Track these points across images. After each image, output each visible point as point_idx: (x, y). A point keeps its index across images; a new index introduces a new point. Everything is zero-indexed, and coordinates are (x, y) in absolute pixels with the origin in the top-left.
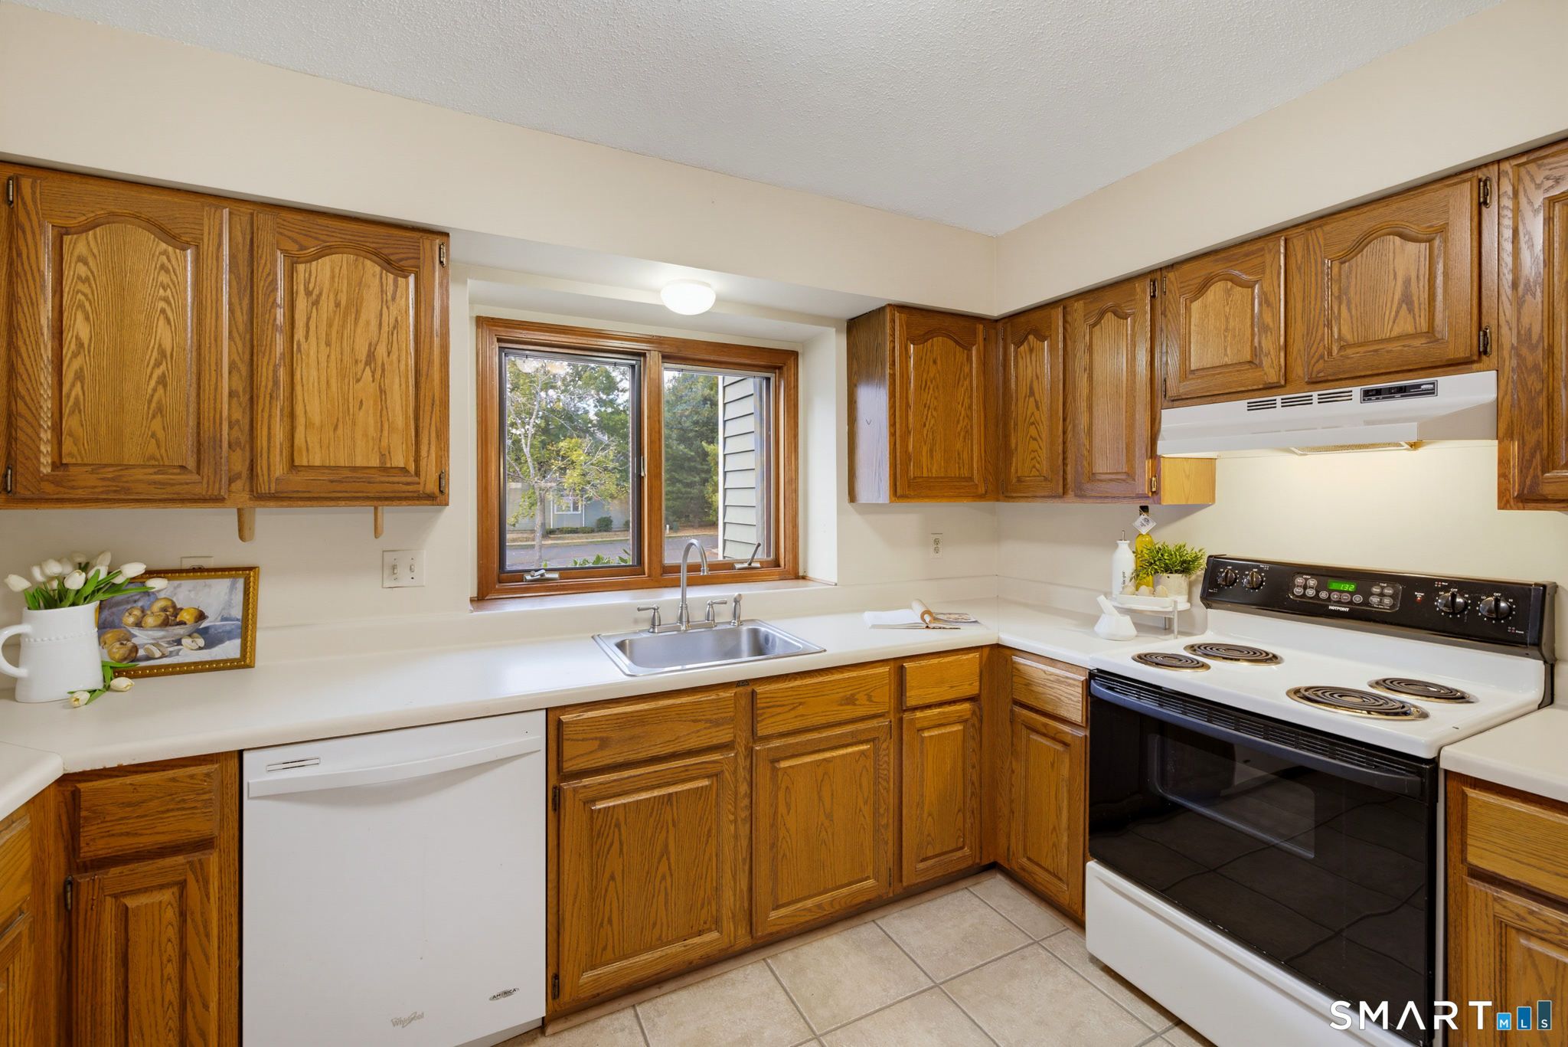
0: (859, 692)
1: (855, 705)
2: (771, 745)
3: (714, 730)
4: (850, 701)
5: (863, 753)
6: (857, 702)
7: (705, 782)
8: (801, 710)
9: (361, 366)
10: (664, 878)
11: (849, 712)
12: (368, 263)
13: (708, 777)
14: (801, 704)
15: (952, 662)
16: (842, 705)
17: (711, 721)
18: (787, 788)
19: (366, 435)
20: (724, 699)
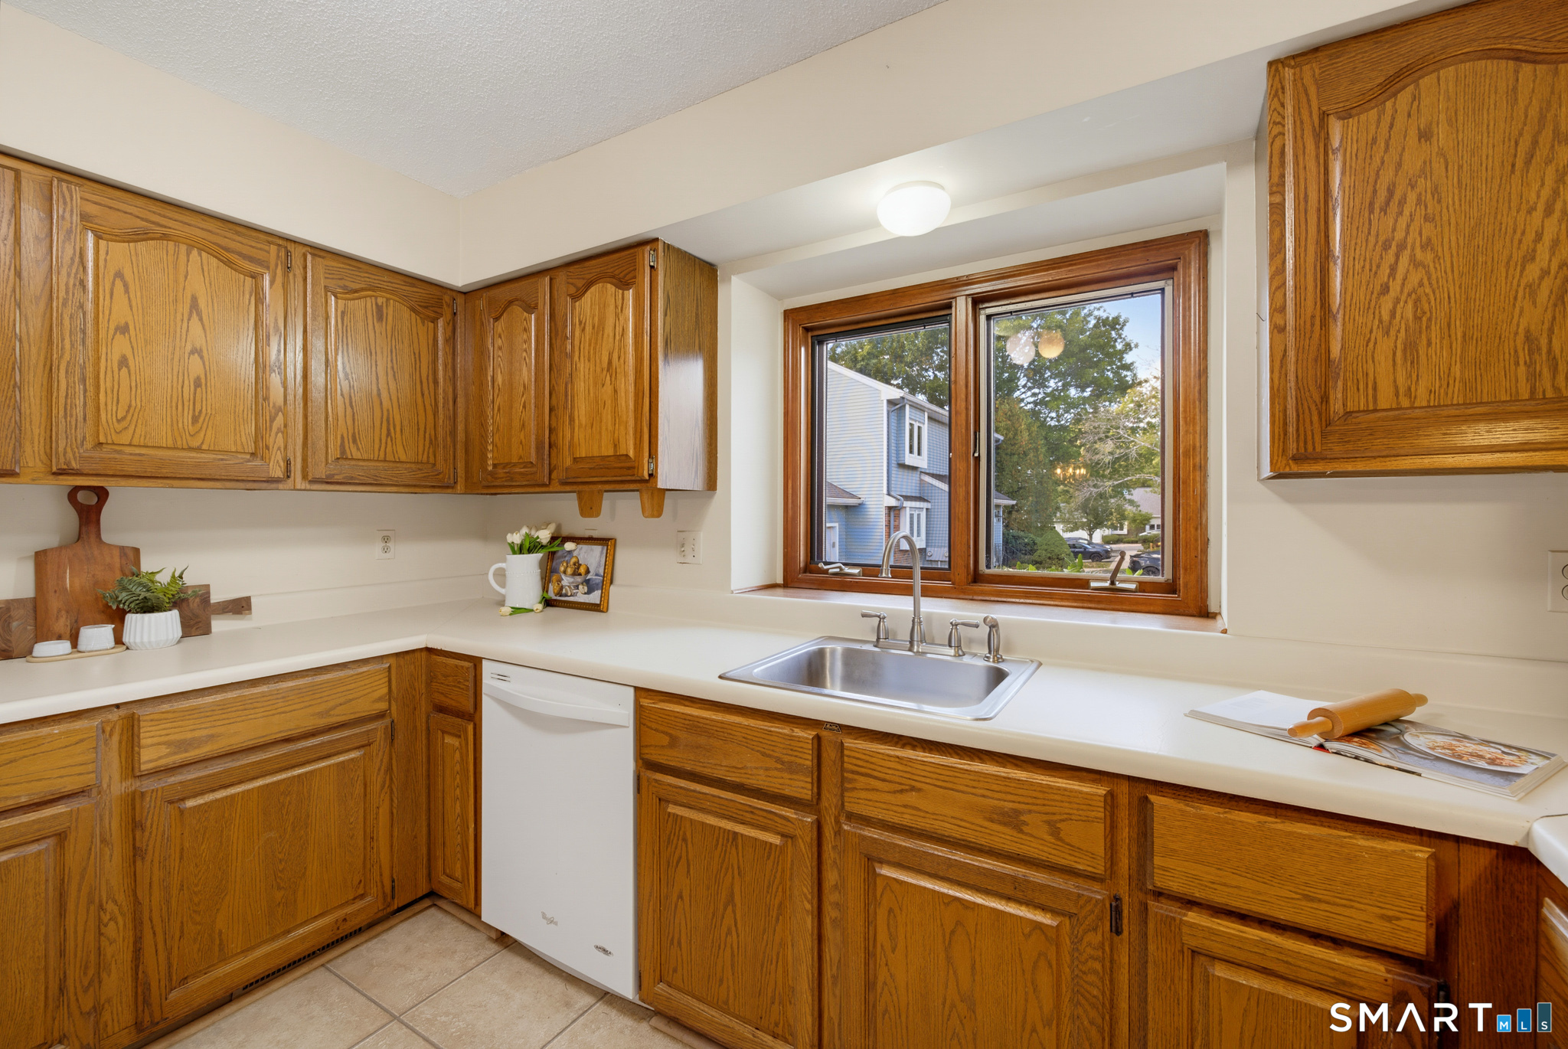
0: (1030, 811)
1: (1021, 831)
2: (866, 833)
3: (786, 775)
4: (1013, 820)
5: (1038, 926)
6: (1025, 829)
7: (776, 840)
8: (911, 798)
9: (605, 372)
10: (729, 932)
11: (1004, 838)
12: (609, 285)
13: (783, 835)
14: (913, 789)
15: (1310, 837)
16: (992, 821)
17: (778, 760)
18: (891, 911)
19: (607, 429)
20: (799, 739)
